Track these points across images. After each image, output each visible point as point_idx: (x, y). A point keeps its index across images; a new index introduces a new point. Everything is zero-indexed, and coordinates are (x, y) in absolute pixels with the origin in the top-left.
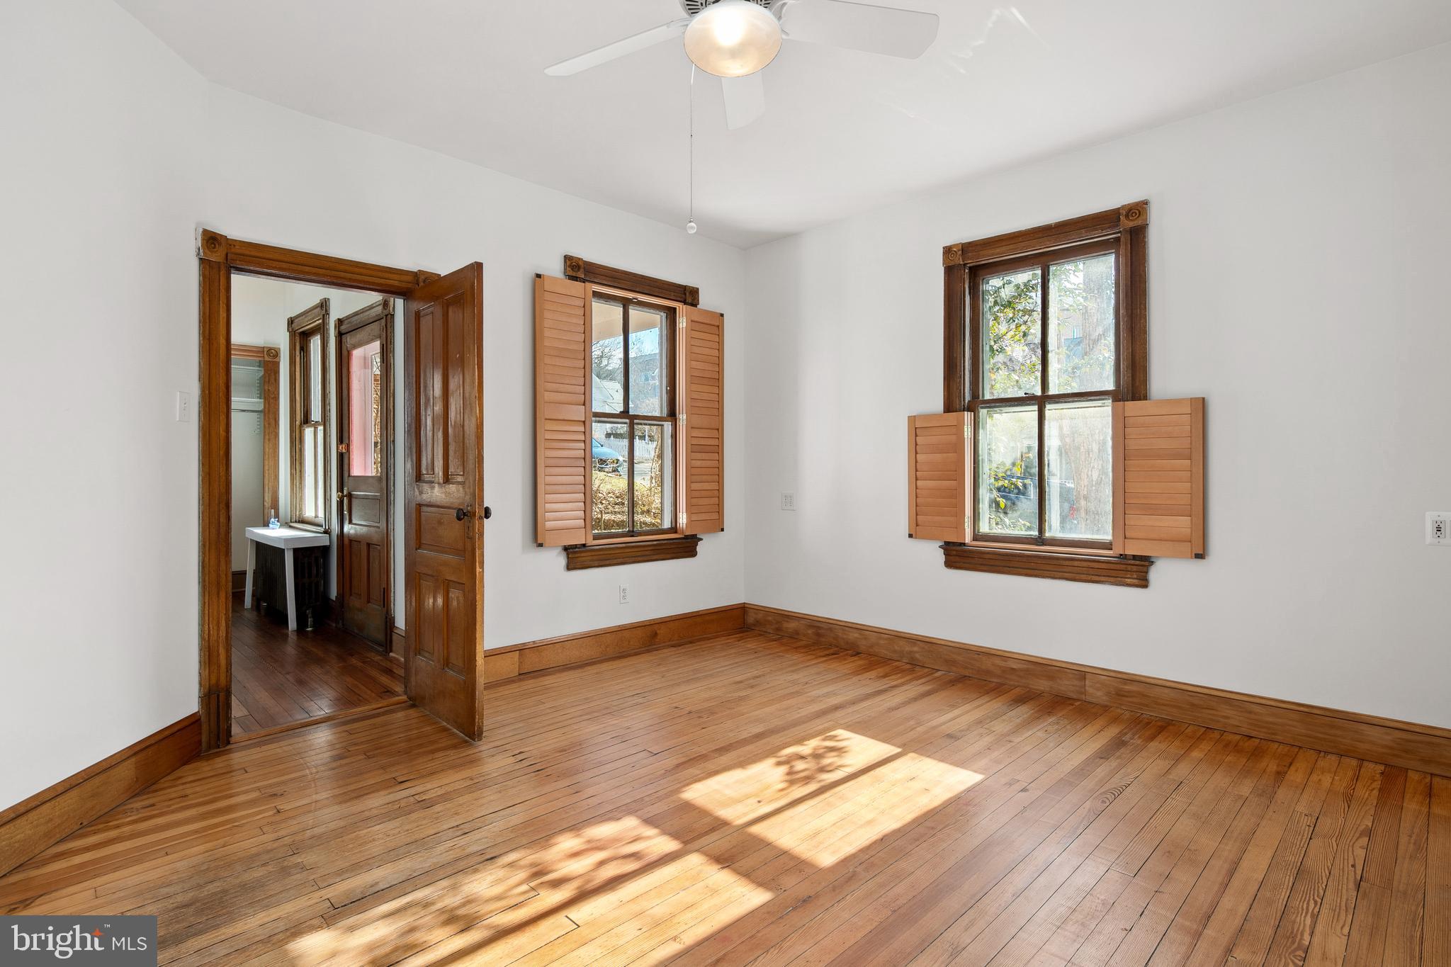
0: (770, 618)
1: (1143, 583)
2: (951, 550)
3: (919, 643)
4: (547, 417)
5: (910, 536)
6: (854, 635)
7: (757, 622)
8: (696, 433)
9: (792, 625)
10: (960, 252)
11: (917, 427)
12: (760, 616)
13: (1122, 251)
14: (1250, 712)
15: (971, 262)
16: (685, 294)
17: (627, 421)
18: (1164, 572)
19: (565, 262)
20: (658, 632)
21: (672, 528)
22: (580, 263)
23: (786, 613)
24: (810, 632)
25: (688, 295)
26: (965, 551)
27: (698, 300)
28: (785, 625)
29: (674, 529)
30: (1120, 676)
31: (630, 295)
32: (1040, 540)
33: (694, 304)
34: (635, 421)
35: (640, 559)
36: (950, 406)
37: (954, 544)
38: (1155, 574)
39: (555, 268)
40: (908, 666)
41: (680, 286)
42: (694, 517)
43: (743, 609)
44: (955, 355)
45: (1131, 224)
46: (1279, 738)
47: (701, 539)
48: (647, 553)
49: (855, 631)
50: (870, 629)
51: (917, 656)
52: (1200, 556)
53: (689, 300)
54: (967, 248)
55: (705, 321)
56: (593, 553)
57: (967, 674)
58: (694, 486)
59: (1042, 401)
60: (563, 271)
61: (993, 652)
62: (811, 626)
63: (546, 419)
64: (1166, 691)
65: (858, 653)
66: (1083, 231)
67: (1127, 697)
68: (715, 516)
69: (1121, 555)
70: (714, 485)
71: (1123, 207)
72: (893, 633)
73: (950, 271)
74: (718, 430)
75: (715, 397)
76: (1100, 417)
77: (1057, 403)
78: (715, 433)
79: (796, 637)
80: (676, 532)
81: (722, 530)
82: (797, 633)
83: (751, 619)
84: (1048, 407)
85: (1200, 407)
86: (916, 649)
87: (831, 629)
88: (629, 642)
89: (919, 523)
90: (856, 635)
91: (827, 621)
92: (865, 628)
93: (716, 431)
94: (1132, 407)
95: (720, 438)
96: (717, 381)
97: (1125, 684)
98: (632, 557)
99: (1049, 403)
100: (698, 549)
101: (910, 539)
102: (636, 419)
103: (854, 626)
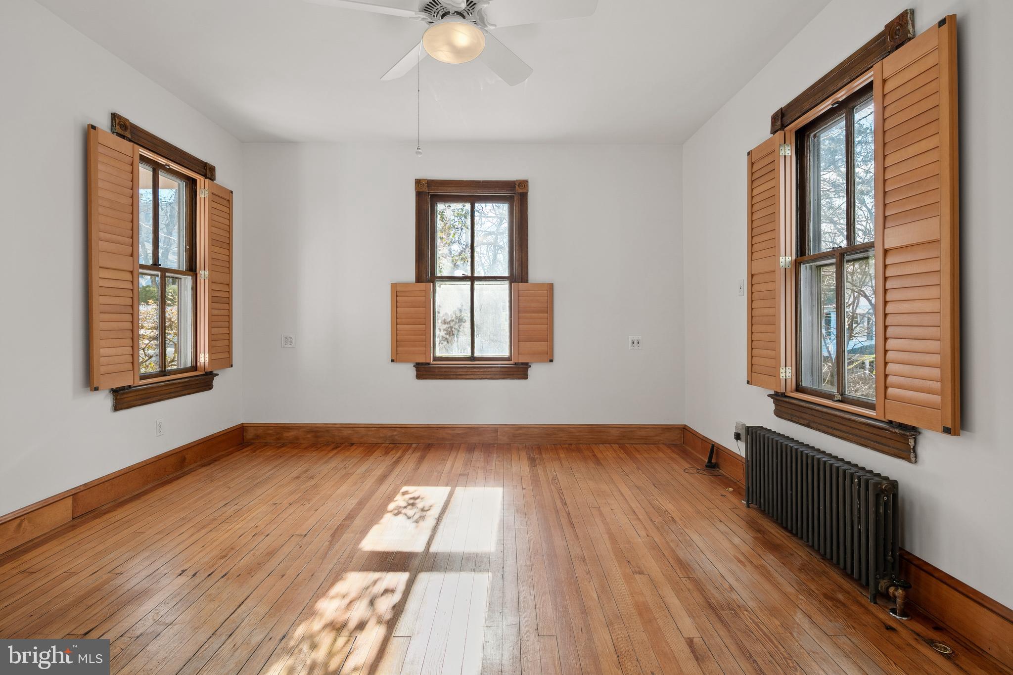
0: (270, 432)
1: (525, 377)
2: (420, 368)
3: (398, 429)
4: (101, 266)
5: (393, 361)
6: (346, 433)
7: (258, 436)
8: (215, 287)
9: (292, 434)
10: (426, 185)
11: (398, 291)
12: (260, 431)
13: (516, 203)
14: (570, 433)
15: (432, 192)
16: (206, 170)
17: (159, 273)
18: (535, 371)
19: (112, 119)
20: (186, 456)
21: (192, 367)
22: (128, 124)
23: (287, 426)
24: (309, 436)
25: (208, 171)
26: (431, 368)
27: (215, 177)
28: (286, 434)
29: (194, 368)
30: (514, 427)
31: (162, 161)
32: (472, 358)
33: (212, 178)
34: (167, 274)
35: (173, 395)
36: (419, 279)
37: (422, 364)
38: (531, 372)
39: (104, 123)
40: (391, 446)
41: (202, 162)
42: (214, 357)
43: (241, 429)
44: (423, 248)
45: (521, 191)
46: (581, 442)
47: (217, 375)
48: (178, 389)
49: (349, 429)
50: (360, 426)
51: (396, 437)
52: (551, 361)
53: (209, 175)
54: (431, 183)
55: (221, 195)
56: (137, 393)
57: (430, 443)
58: (215, 331)
59: (472, 279)
60: (110, 127)
61: (446, 426)
62: (309, 432)
63: (100, 267)
64: (536, 430)
65: (352, 444)
66: (497, 188)
67: (518, 437)
68: (226, 355)
69: (516, 363)
70: (226, 331)
71: (517, 180)
72: (379, 426)
73: (419, 195)
74: (228, 285)
75: (226, 258)
76: (502, 290)
77: (481, 281)
78: (226, 288)
79: (297, 442)
80: (196, 370)
81: (232, 366)
82: (297, 438)
83: (250, 435)
84: (476, 283)
85: (551, 287)
86: (395, 433)
87: (327, 431)
88: (165, 469)
89: (399, 352)
90: (350, 432)
91: (325, 426)
92: (357, 426)
93: (227, 286)
94: (522, 285)
95: (230, 292)
96: (228, 245)
97: (517, 430)
98: (167, 394)
99: (477, 281)
100: (215, 383)
101: (393, 363)
102: (167, 272)
103: (348, 426)
